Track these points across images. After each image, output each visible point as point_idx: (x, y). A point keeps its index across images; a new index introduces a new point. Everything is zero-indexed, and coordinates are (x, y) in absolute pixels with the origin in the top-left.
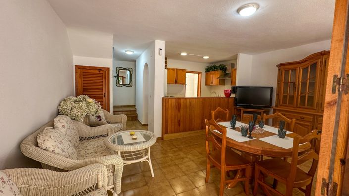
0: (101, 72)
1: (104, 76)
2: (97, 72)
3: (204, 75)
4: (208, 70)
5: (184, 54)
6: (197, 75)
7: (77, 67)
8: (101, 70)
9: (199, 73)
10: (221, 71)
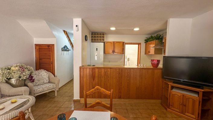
0: (49, 47)
1: (51, 50)
2: (47, 47)
3: (143, 45)
4: (147, 41)
5: (113, 29)
6: (137, 45)
7: (36, 45)
8: (49, 46)
9: (139, 44)
10: (157, 41)
